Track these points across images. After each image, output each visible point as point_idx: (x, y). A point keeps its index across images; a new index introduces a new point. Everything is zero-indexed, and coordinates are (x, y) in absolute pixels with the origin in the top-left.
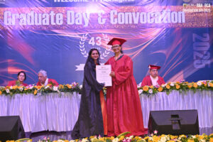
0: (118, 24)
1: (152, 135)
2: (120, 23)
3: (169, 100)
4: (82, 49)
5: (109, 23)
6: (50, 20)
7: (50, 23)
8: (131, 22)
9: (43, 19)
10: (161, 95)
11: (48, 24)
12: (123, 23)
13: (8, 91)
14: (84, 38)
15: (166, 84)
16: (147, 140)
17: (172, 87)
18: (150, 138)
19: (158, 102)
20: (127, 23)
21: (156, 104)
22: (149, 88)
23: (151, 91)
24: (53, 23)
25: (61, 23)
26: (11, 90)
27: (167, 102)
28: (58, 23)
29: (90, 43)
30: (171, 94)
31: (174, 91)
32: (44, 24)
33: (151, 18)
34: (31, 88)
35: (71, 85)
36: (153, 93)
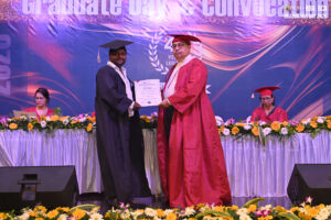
0: (215, 16)
1: (303, 205)
2: (218, 14)
3: (315, 147)
4: (154, 57)
5: (200, 14)
6: (100, 8)
7: (100, 12)
8: (237, 14)
9: (87, 5)
10: (301, 137)
11: (96, 12)
12: (223, 14)
13: (43, 124)
14: (157, 39)
15: (309, 120)
16: (296, 213)
17: (319, 125)
18: (301, 210)
19: (296, 150)
20: (230, 14)
21: (292, 154)
22: (282, 126)
23: (284, 131)
24: (104, 12)
25: (119, 12)
26: (49, 123)
27: (312, 150)
28: (113, 12)
29: (166, 47)
30: (318, 137)
31: (323, 131)
32: (89, 13)
33: (272, 7)
34: (83, 120)
35: (149, 117)
36: (289, 135)
